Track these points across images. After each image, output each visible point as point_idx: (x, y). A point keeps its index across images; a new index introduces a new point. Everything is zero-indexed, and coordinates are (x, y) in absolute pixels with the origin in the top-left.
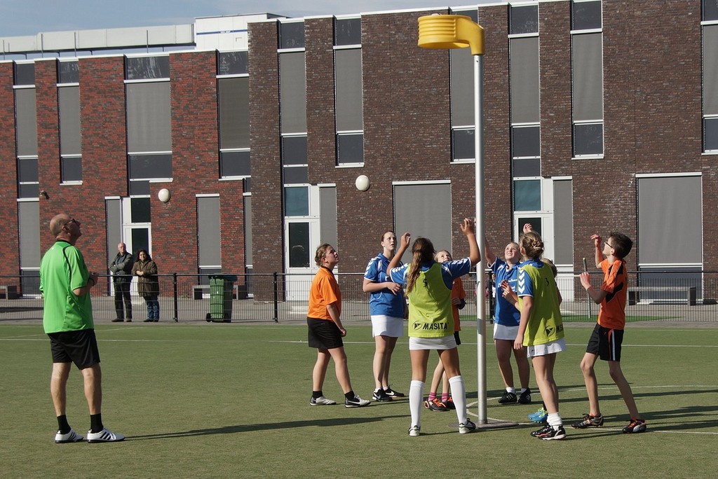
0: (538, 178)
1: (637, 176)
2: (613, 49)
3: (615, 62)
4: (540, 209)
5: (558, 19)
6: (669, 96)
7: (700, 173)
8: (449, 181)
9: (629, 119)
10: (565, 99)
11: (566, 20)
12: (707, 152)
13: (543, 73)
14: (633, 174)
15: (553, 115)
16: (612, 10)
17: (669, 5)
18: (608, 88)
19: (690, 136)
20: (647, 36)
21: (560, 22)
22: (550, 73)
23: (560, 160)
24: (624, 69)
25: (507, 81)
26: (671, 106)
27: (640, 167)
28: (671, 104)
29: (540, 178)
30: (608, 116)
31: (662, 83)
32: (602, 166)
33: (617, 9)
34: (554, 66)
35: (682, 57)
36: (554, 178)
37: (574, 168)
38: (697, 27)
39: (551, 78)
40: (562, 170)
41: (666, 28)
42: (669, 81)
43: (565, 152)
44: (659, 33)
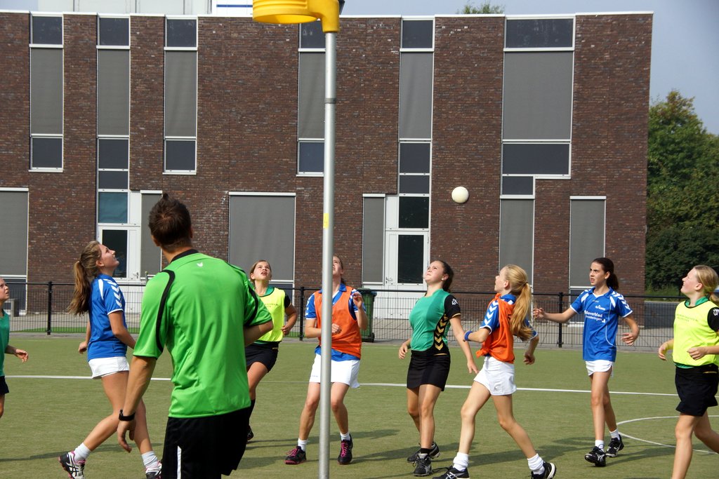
0: (125, 191)
1: (231, 193)
2: (208, 69)
3: (210, 81)
4: (126, 222)
5: (151, 34)
6: (265, 118)
7: (294, 194)
8: (27, 189)
9: (223, 138)
10: (157, 114)
11: (160, 35)
12: (301, 174)
13: (134, 86)
14: (226, 192)
15: (143, 128)
16: (207, 30)
17: (266, 30)
18: (202, 106)
19: (285, 158)
20: (243, 58)
21: (153, 37)
22: (141, 87)
23: (150, 175)
24: (219, 88)
25: (94, 92)
26: (266, 128)
27: (234, 185)
28: (267, 126)
29: (128, 191)
30: (202, 134)
31: (258, 106)
32: (194, 182)
33: (212, 30)
34: (146, 80)
35: (278, 81)
36: (142, 192)
37: (165, 183)
38: (294, 53)
39: (143, 92)
40: (152, 184)
41: (263, 53)
42: (265, 104)
43: (156, 166)
44: (257, 56)
